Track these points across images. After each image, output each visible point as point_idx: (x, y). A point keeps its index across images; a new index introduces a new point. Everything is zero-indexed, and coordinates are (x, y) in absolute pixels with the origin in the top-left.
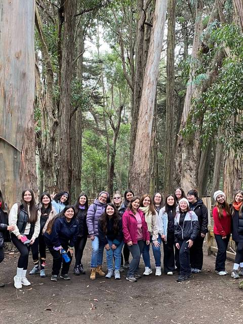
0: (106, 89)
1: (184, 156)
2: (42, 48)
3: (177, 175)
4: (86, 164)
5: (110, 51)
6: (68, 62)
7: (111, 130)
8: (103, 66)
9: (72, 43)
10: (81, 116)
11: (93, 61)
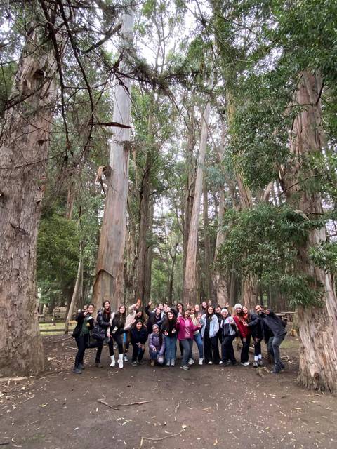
0: (167, 233)
1: (218, 277)
2: (129, 213)
3: (215, 290)
4: (154, 282)
5: (170, 211)
6: (144, 221)
7: (170, 258)
8: (165, 220)
9: (147, 209)
10: (151, 251)
11: (159, 218)
